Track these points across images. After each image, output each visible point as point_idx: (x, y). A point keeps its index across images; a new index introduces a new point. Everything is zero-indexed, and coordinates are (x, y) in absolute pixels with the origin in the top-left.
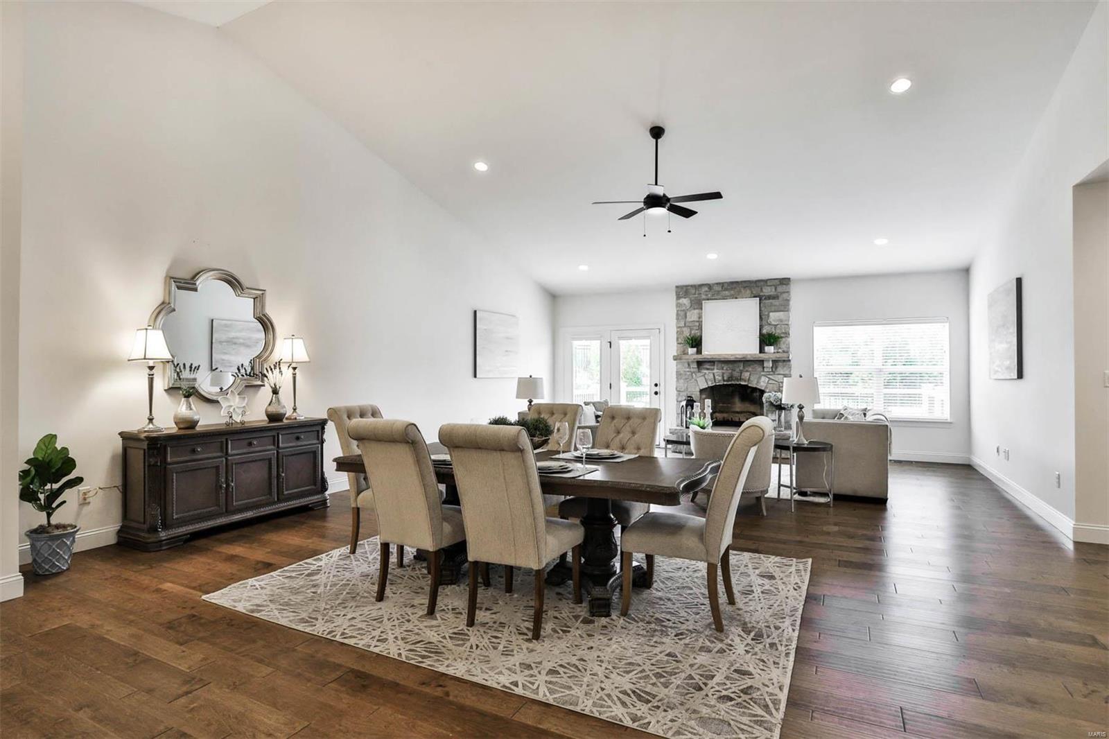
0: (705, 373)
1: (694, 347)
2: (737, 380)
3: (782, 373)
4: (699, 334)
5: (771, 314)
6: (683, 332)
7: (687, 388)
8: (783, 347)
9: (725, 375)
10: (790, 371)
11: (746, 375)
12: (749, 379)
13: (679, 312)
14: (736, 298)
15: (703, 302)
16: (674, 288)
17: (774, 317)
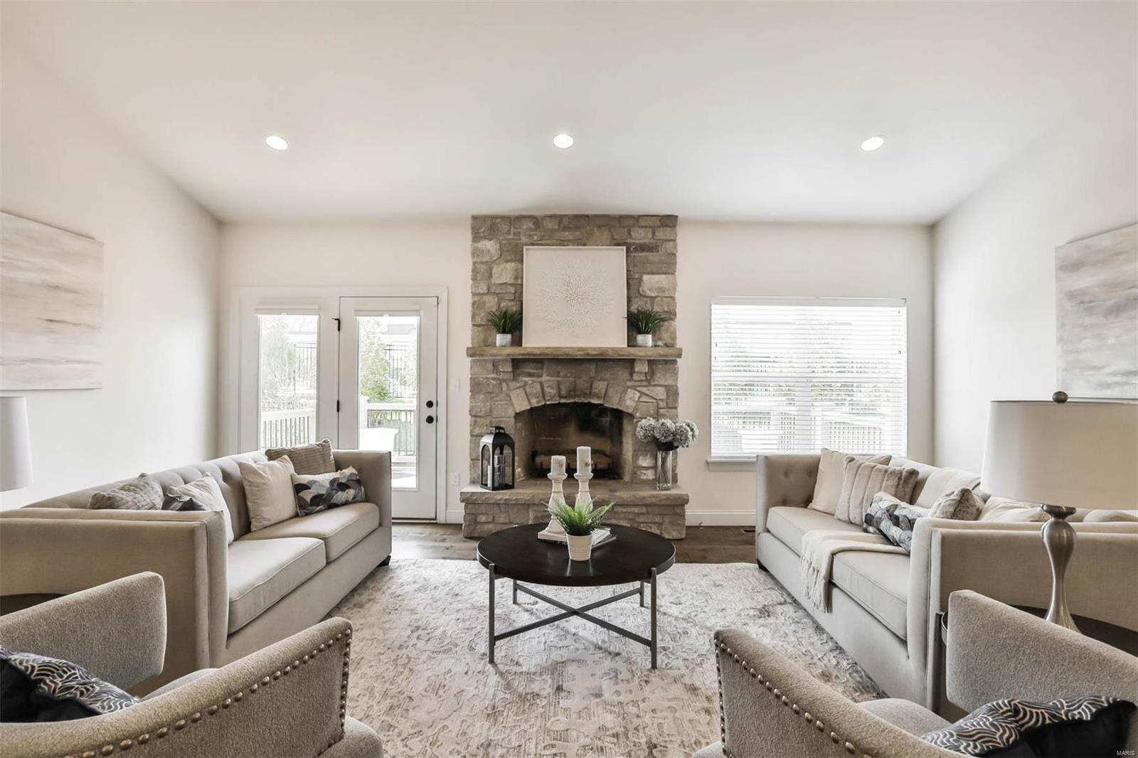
0: (526, 383)
1: (508, 333)
2: (585, 395)
3: (662, 382)
4: (514, 309)
5: (645, 277)
6: (484, 303)
7: (491, 411)
8: (666, 336)
9: (562, 387)
10: (676, 380)
11: (600, 386)
12: (605, 394)
13: (477, 265)
14: (585, 245)
15: (525, 248)
16: (469, 223)
17: (650, 282)
